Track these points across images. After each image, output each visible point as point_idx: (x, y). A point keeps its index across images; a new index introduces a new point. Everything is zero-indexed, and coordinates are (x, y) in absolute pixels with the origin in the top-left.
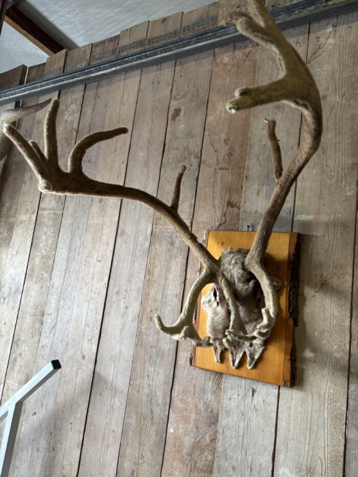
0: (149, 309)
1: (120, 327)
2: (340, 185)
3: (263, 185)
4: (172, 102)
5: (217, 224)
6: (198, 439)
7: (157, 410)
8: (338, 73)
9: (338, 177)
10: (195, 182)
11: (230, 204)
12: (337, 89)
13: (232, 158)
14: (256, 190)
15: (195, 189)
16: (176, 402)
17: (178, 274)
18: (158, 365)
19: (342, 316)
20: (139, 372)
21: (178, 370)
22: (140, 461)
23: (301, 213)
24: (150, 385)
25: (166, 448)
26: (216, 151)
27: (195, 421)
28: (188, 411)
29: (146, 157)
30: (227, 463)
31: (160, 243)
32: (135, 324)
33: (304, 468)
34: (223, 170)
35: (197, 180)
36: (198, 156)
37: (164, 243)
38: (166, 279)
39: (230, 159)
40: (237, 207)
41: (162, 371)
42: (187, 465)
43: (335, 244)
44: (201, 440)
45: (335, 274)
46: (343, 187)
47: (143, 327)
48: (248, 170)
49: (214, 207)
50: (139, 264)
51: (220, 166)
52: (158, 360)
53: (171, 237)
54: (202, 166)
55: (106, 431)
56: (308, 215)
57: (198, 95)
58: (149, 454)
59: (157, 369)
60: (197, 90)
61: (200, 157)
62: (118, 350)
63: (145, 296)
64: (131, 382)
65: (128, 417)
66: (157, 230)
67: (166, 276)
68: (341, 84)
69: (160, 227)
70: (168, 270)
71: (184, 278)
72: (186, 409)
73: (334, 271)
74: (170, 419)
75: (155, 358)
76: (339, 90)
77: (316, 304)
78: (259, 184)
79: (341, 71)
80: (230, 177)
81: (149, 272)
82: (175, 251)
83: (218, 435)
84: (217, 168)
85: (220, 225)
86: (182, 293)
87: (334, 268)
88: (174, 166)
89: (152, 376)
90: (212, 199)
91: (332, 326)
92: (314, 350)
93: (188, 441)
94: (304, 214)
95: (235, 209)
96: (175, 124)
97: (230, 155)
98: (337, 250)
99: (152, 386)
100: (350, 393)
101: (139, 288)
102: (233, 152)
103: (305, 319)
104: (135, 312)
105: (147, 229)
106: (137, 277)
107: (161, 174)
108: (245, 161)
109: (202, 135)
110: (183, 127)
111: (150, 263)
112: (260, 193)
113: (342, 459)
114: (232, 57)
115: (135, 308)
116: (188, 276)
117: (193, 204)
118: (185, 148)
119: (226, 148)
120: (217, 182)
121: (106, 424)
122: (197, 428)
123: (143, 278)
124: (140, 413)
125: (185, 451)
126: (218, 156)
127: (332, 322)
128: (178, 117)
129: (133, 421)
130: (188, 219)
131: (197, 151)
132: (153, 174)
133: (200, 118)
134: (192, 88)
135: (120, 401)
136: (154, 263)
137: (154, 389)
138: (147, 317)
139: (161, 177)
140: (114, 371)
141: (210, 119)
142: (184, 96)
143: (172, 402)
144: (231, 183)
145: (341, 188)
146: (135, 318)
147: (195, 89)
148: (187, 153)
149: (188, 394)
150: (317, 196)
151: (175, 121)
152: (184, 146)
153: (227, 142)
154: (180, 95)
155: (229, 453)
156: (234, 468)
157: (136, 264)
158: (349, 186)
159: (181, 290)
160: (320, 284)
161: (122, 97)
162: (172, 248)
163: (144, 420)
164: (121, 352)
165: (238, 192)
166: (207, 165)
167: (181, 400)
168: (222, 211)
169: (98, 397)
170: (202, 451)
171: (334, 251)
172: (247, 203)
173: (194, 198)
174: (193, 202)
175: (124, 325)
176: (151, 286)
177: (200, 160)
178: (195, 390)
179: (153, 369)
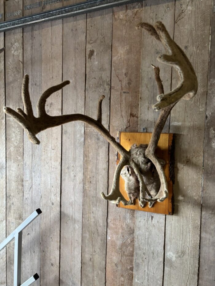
0: (89, 177)
1: (73, 187)
2: (196, 104)
3: (151, 104)
4: (87, 45)
5: (125, 127)
6: (124, 241)
7: (100, 229)
8: (194, 31)
9: (195, 100)
10: (109, 101)
11: (132, 115)
12: (194, 42)
13: (130, 86)
14: (147, 106)
15: (109, 105)
16: (110, 224)
17: (104, 157)
18: (98, 206)
19: (198, 178)
20: (87, 211)
21: (110, 209)
22: (94, 254)
23: (174, 121)
24: (94, 217)
25: (107, 247)
26: (120, 81)
27: (122, 233)
28: (117, 229)
29: (74, 83)
30: (140, 252)
31: (91, 138)
32: (82, 185)
33: (180, 252)
34: (125, 94)
35: (110, 99)
36: (109, 84)
37: (93, 139)
38: (97, 159)
39: (129, 86)
40: (136, 117)
41: (100, 210)
42: (119, 254)
43: (194, 139)
44: (126, 242)
45: (194, 156)
46: (198, 106)
47: (86, 187)
48: (141, 94)
49: (122, 117)
50: (79, 151)
51: (124, 91)
52: (98, 204)
53: (97, 135)
54: (112, 90)
55: (73, 241)
56: (178, 122)
57: (105, 41)
58: (98, 250)
59: (97, 208)
60: (104, 37)
61: (110, 84)
62: (73, 199)
63: (85, 169)
64: (84, 216)
65: (84, 233)
66: (88, 131)
67: (97, 158)
68: (196, 39)
69: (89, 129)
70: (98, 154)
71: (108, 159)
72: (117, 228)
73: (194, 154)
74: (108, 233)
75: (95, 203)
76: (195, 43)
77: (184, 172)
78: (148, 103)
79: (196, 30)
80: (130, 98)
81: (85, 156)
82: (101, 144)
83: (135, 239)
84: (122, 92)
85: (127, 128)
86: (108, 168)
87: (193, 152)
88: (94, 90)
89: (95, 212)
90: (120, 112)
91: (193, 184)
92: (184, 196)
93: (119, 243)
94: (176, 122)
95: (135, 118)
96: (91, 61)
97: (129, 83)
98: (195, 143)
99: (96, 217)
100: (202, 216)
101: (81, 165)
102: (131, 82)
103: (178, 180)
104: (80, 178)
105: (81, 130)
106: (79, 159)
107: (86, 95)
108: (139, 88)
109: (110, 70)
110: (97, 64)
111: (86, 151)
112: (149, 109)
113: (199, 246)
114: (125, 14)
115: (80, 176)
116: (110, 158)
117: (109, 115)
118: (100, 78)
119: (127, 79)
120: (122, 101)
121: (72, 237)
122: (123, 236)
123: (83, 159)
124: (90, 231)
125: (118, 248)
126: (122, 85)
127: (192, 181)
128: (92, 56)
129: (87, 235)
130: (106, 124)
131: (107, 81)
132: (80, 95)
133: (107, 58)
134: (100, 36)
135: (78, 226)
136: (88, 151)
137: (97, 218)
138: (88, 181)
139: (86, 97)
140: (72, 211)
141: (114, 59)
142: (95, 42)
143: (108, 225)
144: (131, 102)
145: (197, 106)
146: (81, 182)
147: (102, 37)
148: (101, 81)
149: (117, 221)
150: (183, 111)
151: (91, 59)
152: (99, 77)
153: (127, 75)
154: (92, 40)
155: (141, 247)
156: (144, 254)
157: (77, 151)
158: (202, 105)
159: (106, 166)
160: (186, 161)
161: (52, 39)
162: (98, 141)
163: (94, 234)
164: (75, 200)
165: (136, 108)
166: (115, 90)
167: (113, 224)
168: (127, 119)
169: (65, 224)
170: (127, 247)
171: (193, 143)
172: (142, 115)
173: (109, 111)
174: (109, 114)
175: (75, 186)
176: (88, 164)
177: (111, 86)
178: (120, 218)
179: (95, 209)
